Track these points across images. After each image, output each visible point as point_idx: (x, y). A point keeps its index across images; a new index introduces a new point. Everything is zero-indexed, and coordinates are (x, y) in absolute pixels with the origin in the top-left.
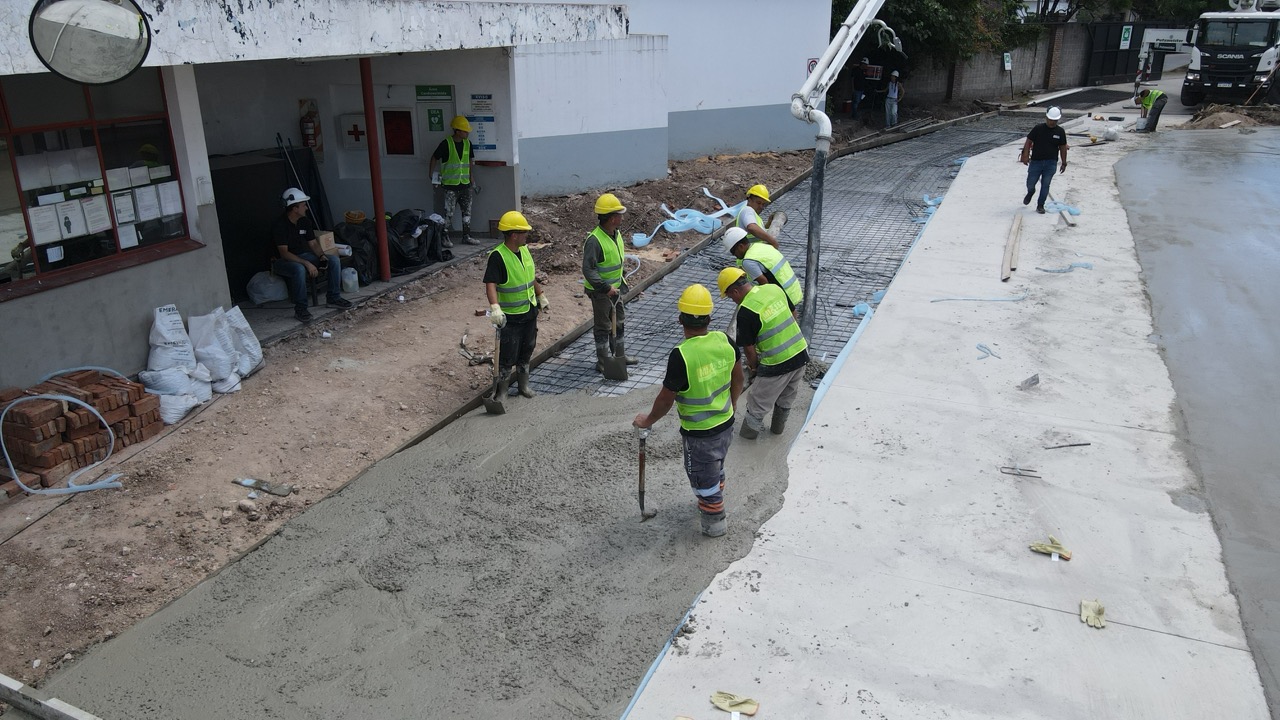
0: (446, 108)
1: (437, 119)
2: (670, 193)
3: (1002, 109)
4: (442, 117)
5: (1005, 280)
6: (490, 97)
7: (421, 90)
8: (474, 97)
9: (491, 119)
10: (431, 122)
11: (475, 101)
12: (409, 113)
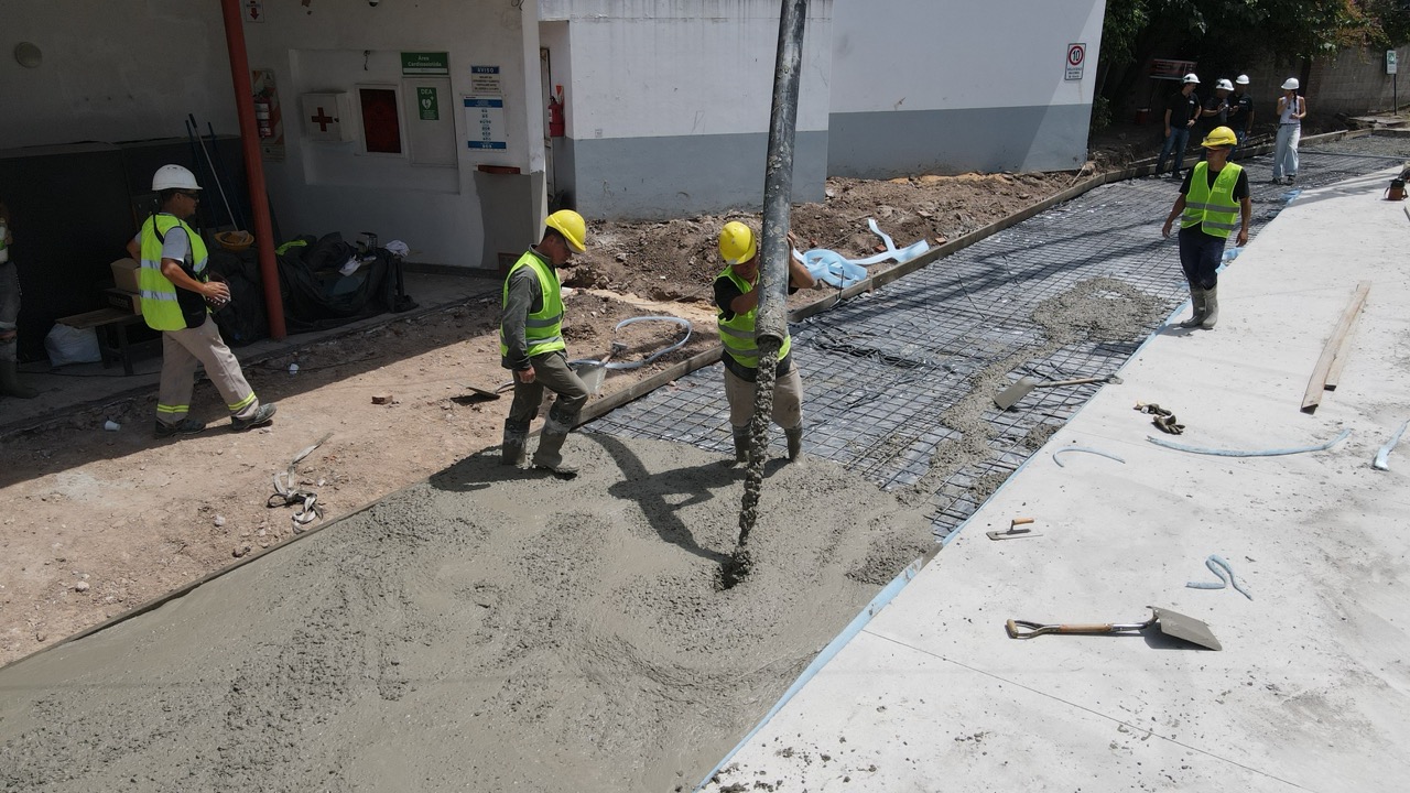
0: (439, 84)
1: (429, 102)
2: (816, 225)
3: (1377, 127)
4: (435, 99)
5: (1309, 410)
6: (496, 70)
7: (408, 59)
8: (475, 70)
9: (498, 104)
10: (421, 107)
11: (477, 76)
12: (393, 92)
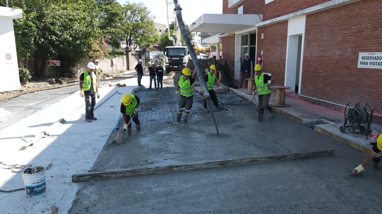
3: (114, 76)
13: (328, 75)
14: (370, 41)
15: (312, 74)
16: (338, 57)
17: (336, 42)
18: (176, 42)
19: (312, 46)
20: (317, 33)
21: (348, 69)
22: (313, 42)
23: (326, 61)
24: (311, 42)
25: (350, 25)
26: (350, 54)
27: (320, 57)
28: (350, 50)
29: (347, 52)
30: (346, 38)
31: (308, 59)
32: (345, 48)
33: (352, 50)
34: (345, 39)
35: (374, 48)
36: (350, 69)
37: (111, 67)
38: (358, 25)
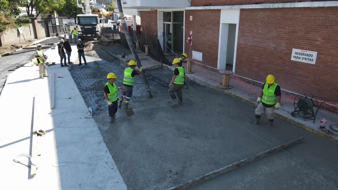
13: (263, 62)
14: (302, 41)
15: (246, 59)
16: (273, 49)
17: (270, 36)
18: (85, 10)
19: (247, 36)
20: (252, 26)
21: (282, 60)
22: (247, 32)
23: (261, 50)
24: (245, 32)
25: (284, 25)
26: (284, 48)
27: (255, 46)
28: (284, 45)
29: (281, 47)
30: (281, 35)
31: (242, 46)
32: (279, 43)
33: (287, 46)
34: (279, 35)
35: (306, 47)
36: (284, 60)
37: (18, 37)
38: (292, 26)
